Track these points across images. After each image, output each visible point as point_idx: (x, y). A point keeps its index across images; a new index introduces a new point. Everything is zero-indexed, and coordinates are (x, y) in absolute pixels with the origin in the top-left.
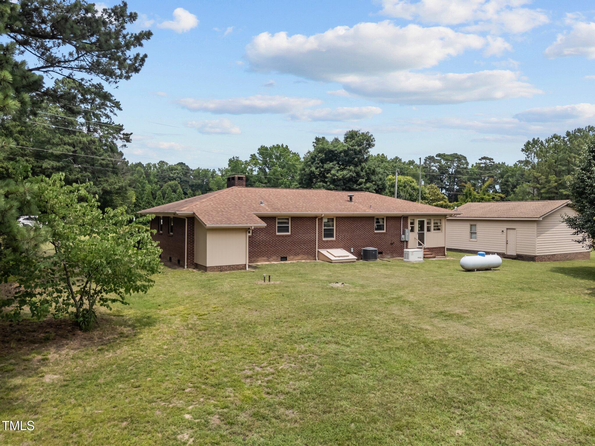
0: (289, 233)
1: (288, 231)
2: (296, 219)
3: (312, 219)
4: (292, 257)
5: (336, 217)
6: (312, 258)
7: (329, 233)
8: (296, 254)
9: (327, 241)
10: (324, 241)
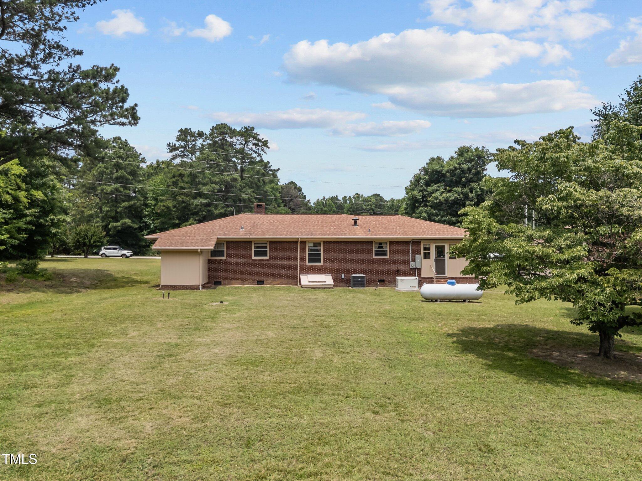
0: (268, 258)
1: (267, 256)
2: (275, 244)
3: (293, 243)
4: (269, 281)
5: (324, 242)
6: (294, 283)
7: (315, 258)
8: (275, 279)
9: (312, 267)
10: (308, 267)
